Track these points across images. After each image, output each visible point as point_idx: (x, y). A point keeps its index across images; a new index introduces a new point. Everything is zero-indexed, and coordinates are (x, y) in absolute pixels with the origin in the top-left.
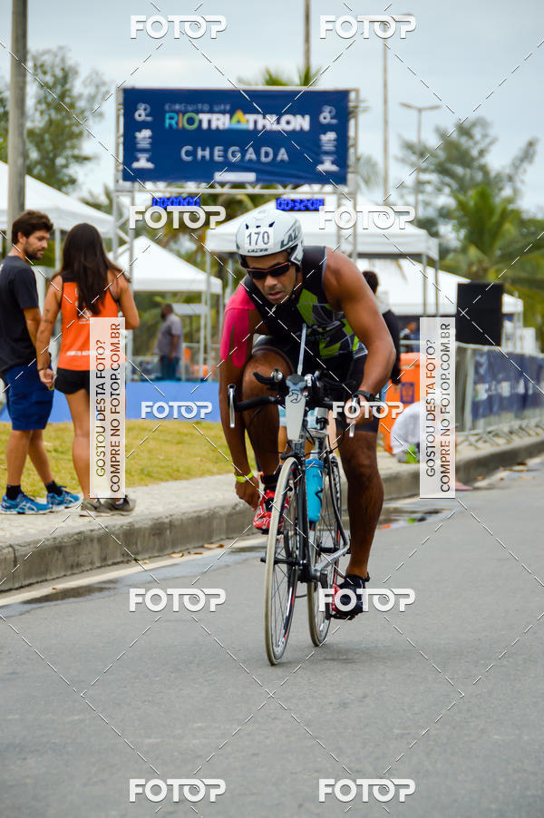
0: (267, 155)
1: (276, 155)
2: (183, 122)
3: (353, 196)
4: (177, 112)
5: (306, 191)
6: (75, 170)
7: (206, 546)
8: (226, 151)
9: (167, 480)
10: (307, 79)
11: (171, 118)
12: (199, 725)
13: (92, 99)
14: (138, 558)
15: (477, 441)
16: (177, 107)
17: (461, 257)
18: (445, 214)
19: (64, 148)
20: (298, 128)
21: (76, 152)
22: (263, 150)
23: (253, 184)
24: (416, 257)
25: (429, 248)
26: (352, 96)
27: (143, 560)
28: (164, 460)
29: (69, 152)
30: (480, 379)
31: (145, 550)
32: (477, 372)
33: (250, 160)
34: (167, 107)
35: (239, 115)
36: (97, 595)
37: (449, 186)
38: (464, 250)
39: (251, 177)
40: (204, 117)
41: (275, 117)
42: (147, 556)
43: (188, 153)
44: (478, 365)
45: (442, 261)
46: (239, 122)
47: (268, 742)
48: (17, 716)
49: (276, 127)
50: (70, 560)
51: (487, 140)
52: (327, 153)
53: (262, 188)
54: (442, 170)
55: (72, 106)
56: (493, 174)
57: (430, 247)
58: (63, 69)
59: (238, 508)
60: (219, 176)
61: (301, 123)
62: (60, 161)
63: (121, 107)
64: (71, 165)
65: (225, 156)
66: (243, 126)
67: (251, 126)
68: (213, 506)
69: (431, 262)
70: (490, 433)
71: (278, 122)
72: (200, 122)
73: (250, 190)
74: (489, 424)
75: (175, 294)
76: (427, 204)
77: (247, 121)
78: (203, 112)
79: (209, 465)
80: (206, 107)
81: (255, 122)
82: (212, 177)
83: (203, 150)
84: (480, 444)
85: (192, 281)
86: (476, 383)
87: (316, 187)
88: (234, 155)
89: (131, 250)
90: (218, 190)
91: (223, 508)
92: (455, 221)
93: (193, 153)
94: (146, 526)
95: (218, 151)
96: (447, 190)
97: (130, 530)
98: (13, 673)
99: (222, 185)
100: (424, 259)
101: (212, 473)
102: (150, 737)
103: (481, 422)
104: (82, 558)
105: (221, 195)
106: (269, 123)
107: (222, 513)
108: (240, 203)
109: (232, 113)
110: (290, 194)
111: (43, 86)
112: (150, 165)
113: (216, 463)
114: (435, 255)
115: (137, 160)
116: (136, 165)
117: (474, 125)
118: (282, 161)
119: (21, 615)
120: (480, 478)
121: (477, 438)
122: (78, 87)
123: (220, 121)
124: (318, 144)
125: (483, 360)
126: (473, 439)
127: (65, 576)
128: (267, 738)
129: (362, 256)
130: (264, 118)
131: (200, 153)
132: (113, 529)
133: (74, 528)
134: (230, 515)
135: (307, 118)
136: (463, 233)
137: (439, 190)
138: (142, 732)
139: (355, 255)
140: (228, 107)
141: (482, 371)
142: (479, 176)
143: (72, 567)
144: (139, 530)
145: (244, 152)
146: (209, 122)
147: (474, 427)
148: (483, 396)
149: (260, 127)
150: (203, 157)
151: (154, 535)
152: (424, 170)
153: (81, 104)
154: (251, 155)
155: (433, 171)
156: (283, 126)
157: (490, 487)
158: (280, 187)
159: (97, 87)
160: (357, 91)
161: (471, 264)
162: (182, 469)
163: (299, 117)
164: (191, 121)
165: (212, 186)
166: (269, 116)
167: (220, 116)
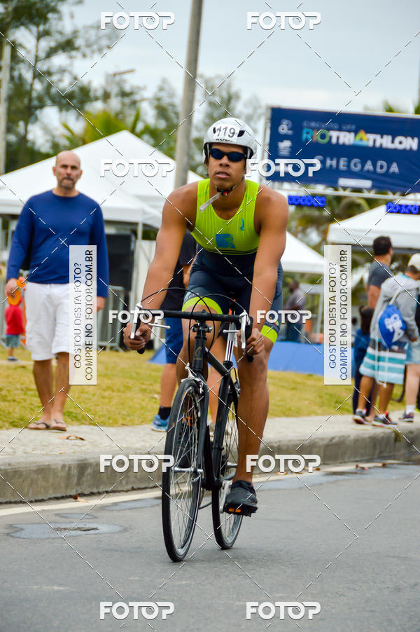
0: (382, 167)
1: (389, 167)
4: (313, 129)
8: (349, 162)
9: (280, 416)
11: (308, 133)
12: (280, 595)
16: (313, 124)
20: (408, 148)
22: (379, 163)
23: (369, 190)
28: (280, 401)
33: (368, 171)
34: (305, 124)
35: (362, 134)
39: (367, 184)
40: (334, 134)
41: (390, 138)
46: (361, 139)
47: (334, 611)
48: (137, 578)
49: (390, 146)
53: (376, 193)
58: (228, 92)
59: (334, 441)
60: (343, 182)
63: (269, 121)
65: (348, 166)
66: (364, 143)
67: (371, 144)
68: (314, 437)
71: (393, 142)
72: (331, 138)
73: (366, 195)
75: (302, 275)
77: (369, 139)
78: (333, 129)
79: (316, 408)
80: (336, 126)
81: (375, 141)
82: (336, 182)
83: (332, 160)
85: (315, 265)
88: (356, 165)
90: (341, 193)
91: (322, 439)
95: (343, 162)
98: (139, 548)
99: (345, 188)
101: (316, 414)
102: (239, 601)
105: (345, 197)
106: (386, 142)
107: (321, 443)
108: (359, 206)
109: (356, 132)
111: (212, 104)
113: (321, 406)
118: (394, 173)
119: (152, 507)
123: (346, 138)
128: (333, 608)
130: (382, 137)
131: (328, 162)
134: (327, 446)
135: (416, 140)
138: (235, 596)
140: (353, 127)
145: (363, 164)
146: (338, 138)
149: (378, 144)
154: (369, 166)
156: (396, 145)
158: (390, 193)
162: (293, 409)
163: (409, 139)
164: (323, 136)
165: (336, 189)
166: (385, 137)
167: (347, 134)
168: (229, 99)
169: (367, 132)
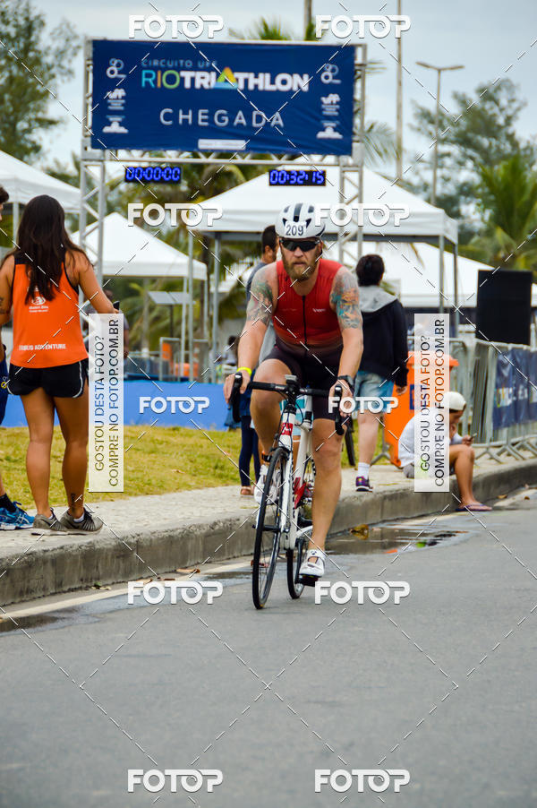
0: (259, 119)
1: (270, 120)
2: (162, 80)
3: (358, 168)
4: (156, 69)
5: (305, 163)
6: (39, 135)
7: (179, 570)
8: (211, 115)
9: (136, 495)
10: (310, 33)
11: (149, 76)
13: (60, 54)
14: (100, 584)
15: (499, 454)
16: (156, 63)
17: (486, 241)
18: (466, 191)
19: (27, 110)
20: (296, 90)
21: (40, 115)
22: (256, 114)
23: (242, 153)
24: (432, 240)
25: (447, 231)
26: (359, 52)
27: (105, 586)
28: (133, 471)
29: (32, 116)
30: (502, 382)
31: (108, 574)
32: (499, 373)
33: (240, 125)
34: (144, 63)
35: (227, 73)
36: (50, 626)
37: (472, 158)
38: (489, 233)
39: (240, 144)
40: (187, 75)
41: (268, 76)
42: (110, 582)
43: (167, 117)
44: (501, 365)
45: (463, 245)
46: (227, 81)
49: (269, 87)
50: (20, 585)
51: (515, 105)
52: (329, 118)
53: (253, 158)
54: (464, 141)
55: (37, 61)
56: (522, 145)
57: (450, 229)
58: (27, 19)
59: (217, 528)
60: (204, 144)
61: (298, 82)
62: (22, 125)
63: (90, 62)
64: (34, 130)
65: (211, 120)
66: (232, 85)
67: (242, 86)
68: (188, 524)
69: (449, 246)
70: (514, 445)
71: (273, 82)
72: (182, 79)
73: (239, 160)
74: (514, 435)
75: (154, 280)
76: (447, 180)
77: (236, 80)
78: (185, 69)
79: (187, 478)
80: (189, 63)
81: (246, 81)
82: (196, 146)
83: (185, 113)
84: (503, 457)
85: (172, 265)
86: (497, 387)
87: (316, 158)
88: (221, 119)
89: (101, 228)
90: (203, 160)
91: (200, 527)
92: (480, 200)
93: (174, 117)
94: (109, 547)
95: (202, 114)
96: (470, 164)
97: (89, 551)
99: (207, 153)
100: (441, 242)
101: (189, 487)
103: (504, 432)
104: (33, 583)
105: (208, 165)
106: (263, 83)
107: (198, 533)
108: (229, 174)
109: (219, 71)
110: (287, 166)
112: (123, 130)
113: (195, 475)
114: (454, 239)
115: (109, 124)
116: (107, 130)
117: (498, 88)
118: (277, 128)
120: (501, 497)
121: (498, 450)
122: (45, 40)
123: (205, 80)
124: (319, 107)
125: (507, 359)
126: (494, 451)
127: (13, 603)
129: (368, 237)
130: (256, 77)
131: (181, 117)
132: (70, 550)
133: (23, 548)
134: (207, 535)
135: (306, 77)
136: (488, 214)
137: (461, 164)
139: (360, 237)
140: (214, 64)
141: (506, 372)
142: (507, 148)
143: (21, 594)
144: (101, 551)
145: (233, 116)
146: (193, 80)
147: (495, 438)
148: (507, 401)
150: (185, 121)
151: (118, 557)
152: (444, 141)
153: (49, 59)
154: (240, 119)
155: (453, 142)
156: (278, 86)
157: (513, 508)
158: (273, 157)
159: (67, 40)
160: (364, 47)
161: (497, 250)
162: (154, 482)
163: (296, 77)
164: (171, 79)
165: (196, 156)
166: (261, 75)
167: (205, 74)
168: (29, 29)
169: (234, 70)
